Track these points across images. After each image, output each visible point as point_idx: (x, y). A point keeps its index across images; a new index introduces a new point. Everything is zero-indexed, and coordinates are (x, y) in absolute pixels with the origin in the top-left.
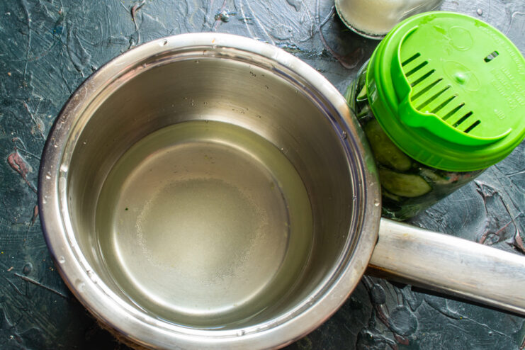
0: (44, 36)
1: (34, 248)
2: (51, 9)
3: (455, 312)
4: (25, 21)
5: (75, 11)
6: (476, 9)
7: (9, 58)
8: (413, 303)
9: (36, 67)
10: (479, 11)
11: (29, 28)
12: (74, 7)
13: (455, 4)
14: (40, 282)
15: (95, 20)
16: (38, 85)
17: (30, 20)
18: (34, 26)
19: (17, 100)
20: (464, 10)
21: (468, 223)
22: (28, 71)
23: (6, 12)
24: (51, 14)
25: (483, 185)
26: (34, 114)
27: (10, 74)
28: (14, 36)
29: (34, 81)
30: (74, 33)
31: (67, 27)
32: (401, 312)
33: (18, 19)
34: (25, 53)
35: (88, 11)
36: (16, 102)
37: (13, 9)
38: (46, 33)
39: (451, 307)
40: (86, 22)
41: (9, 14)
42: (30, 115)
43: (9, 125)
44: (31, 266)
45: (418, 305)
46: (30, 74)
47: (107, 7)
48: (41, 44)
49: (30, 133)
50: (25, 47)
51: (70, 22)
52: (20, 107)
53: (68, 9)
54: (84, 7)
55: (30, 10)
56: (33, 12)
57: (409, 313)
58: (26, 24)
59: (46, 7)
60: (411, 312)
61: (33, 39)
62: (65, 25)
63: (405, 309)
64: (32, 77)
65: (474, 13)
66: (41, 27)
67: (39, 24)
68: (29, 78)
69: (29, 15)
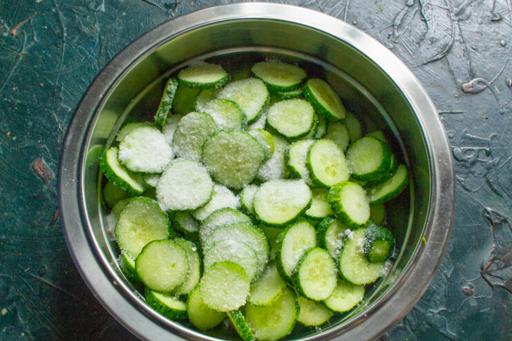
0: (77, 50)
1: (50, 251)
2: (86, 24)
3: (455, 334)
4: (60, 35)
5: (109, 27)
6: (500, 40)
7: (42, 69)
8: (414, 323)
9: (67, 78)
10: (503, 42)
11: (63, 42)
12: (108, 23)
13: (479, 35)
14: (54, 283)
15: (127, 36)
16: (68, 96)
17: (65, 34)
18: (68, 40)
19: (46, 109)
20: (488, 40)
21: (475, 247)
22: (59, 82)
23: (44, 25)
24: (85, 29)
25: (492, 212)
26: (61, 123)
27: (42, 85)
28: (49, 49)
29: (64, 92)
30: (106, 48)
31: (100, 42)
32: (401, 332)
33: (53, 32)
34: (58, 66)
35: (121, 28)
36: (45, 112)
37: (50, 23)
38: (79, 47)
39: (451, 329)
40: (118, 38)
41: (46, 27)
42: (57, 124)
43: (37, 133)
44: (47, 268)
45: (418, 326)
46: (61, 85)
47: (139, 24)
48: (74, 57)
49: (56, 142)
50: (58, 59)
51: (103, 37)
52: (49, 117)
53: (102, 25)
54: (117, 24)
55: (66, 25)
56: (69, 27)
57: (409, 333)
58: (62, 38)
59: (81, 22)
60: (411, 332)
61: (67, 52)
62: (98, 40)
63: (405, 329)
64: (62, 88)
65: (497, 43)
66: (75, 41)
67: (73, 38)
68: (59, 89)
69: (65, 29)
